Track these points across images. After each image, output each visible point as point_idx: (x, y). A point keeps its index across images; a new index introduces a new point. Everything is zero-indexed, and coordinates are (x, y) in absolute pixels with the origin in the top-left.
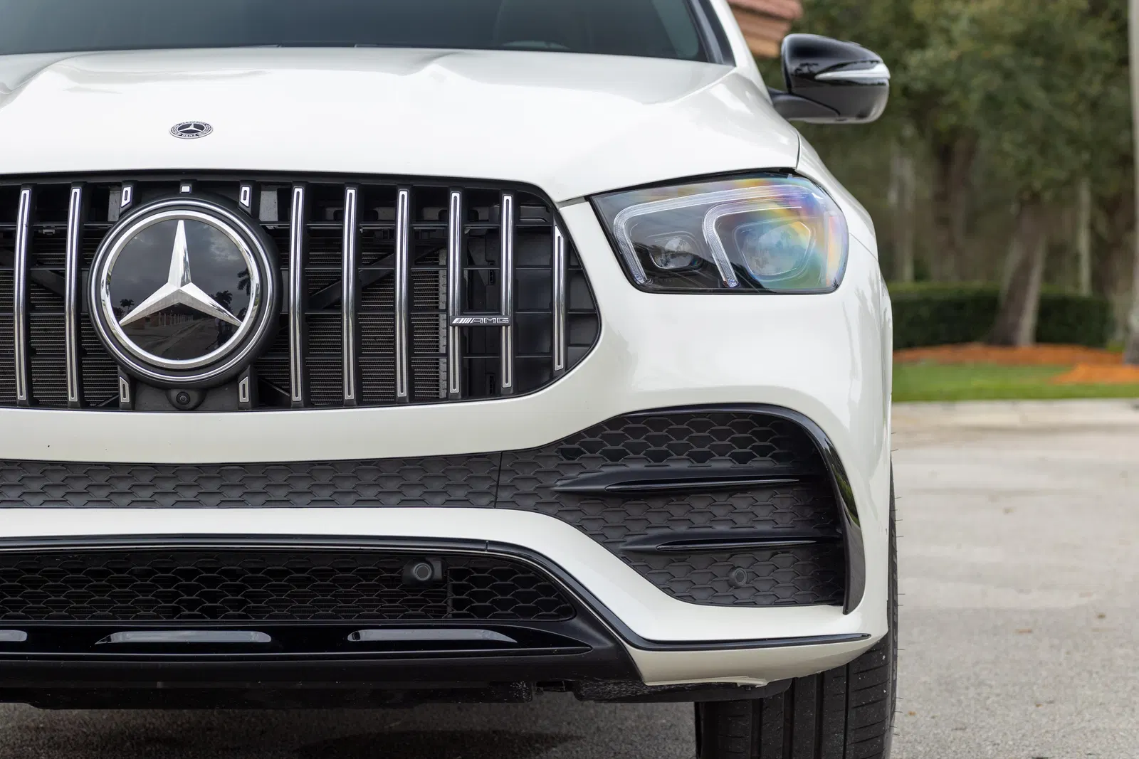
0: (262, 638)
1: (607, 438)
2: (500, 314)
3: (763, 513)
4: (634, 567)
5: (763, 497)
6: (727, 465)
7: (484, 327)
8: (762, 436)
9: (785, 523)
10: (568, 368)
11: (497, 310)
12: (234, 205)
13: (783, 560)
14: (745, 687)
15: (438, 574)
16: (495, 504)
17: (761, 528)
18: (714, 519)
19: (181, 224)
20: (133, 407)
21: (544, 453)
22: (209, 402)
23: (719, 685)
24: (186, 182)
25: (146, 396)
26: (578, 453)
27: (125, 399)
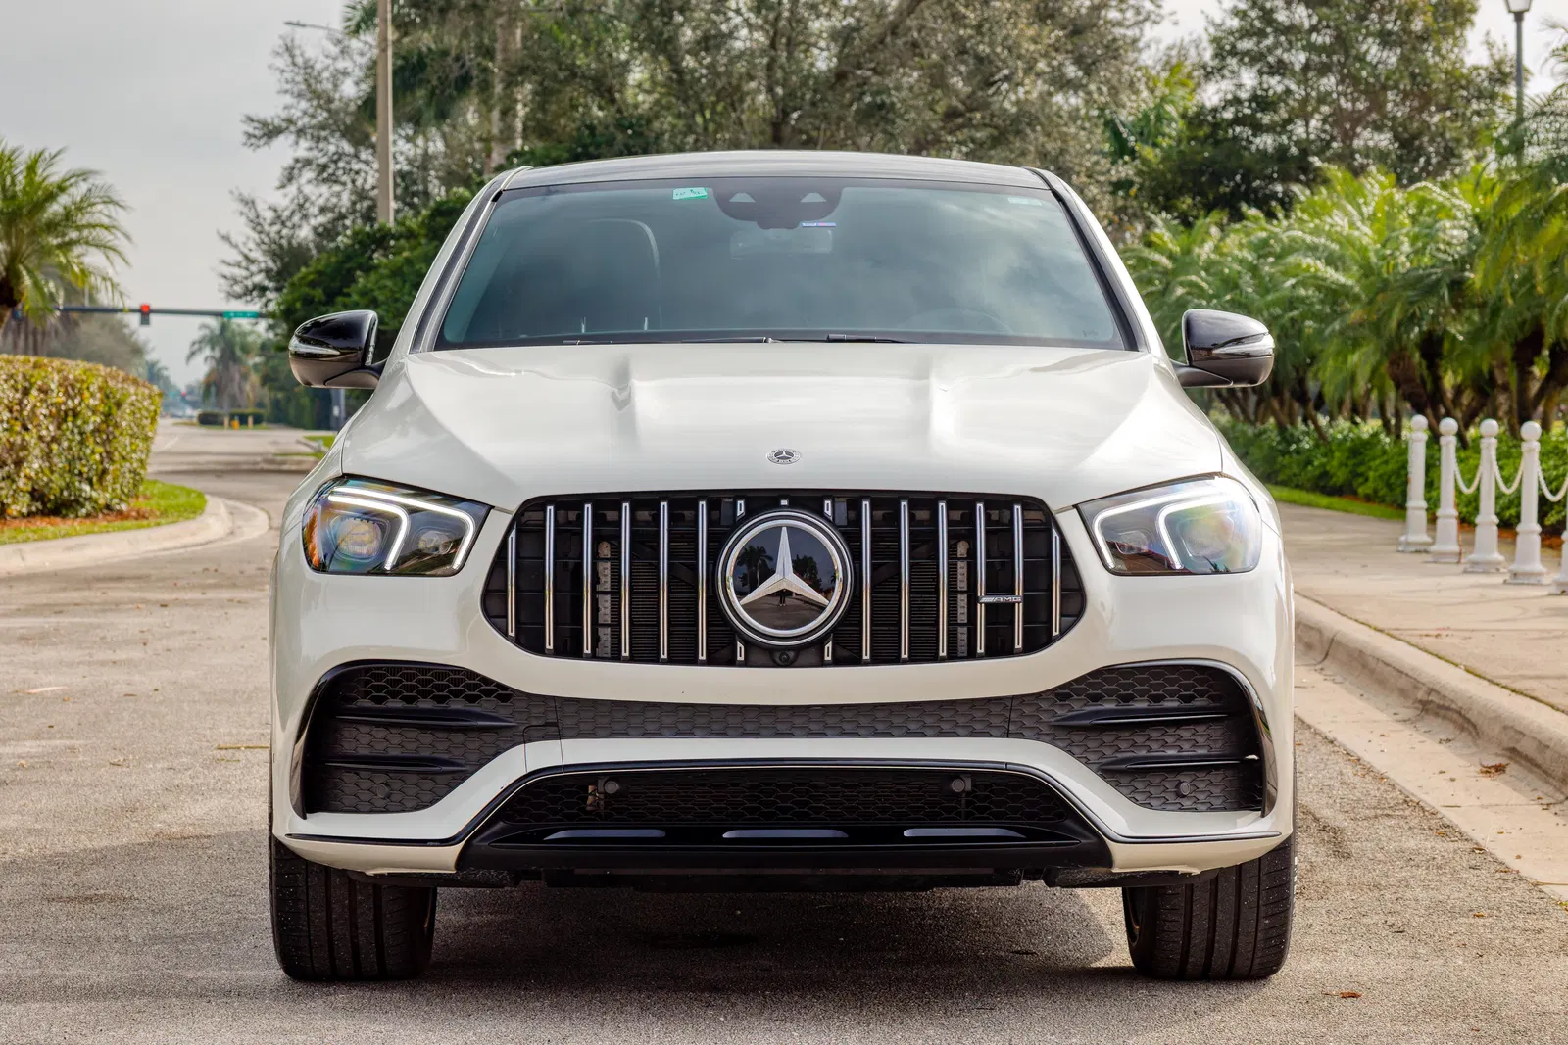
0: (839, 834)
1: (1090, 685)
2: (1014, 594)
3: (1201, 740)
4: (1108, 782)
5: (1201, 729)
6: (1175, 704)
7: (1003, 604)
8: (1201, 682)
9: (1218, 748)
10: (1063, 633)
11: (1013, 593)
12: (821, 513)
13: (1217, 777)
14: (1184, 874)
15: (969, 788)
16: (1008, 734)
17: (1201, 752)
18: (1165, 745)
19: (784, 529)
20: (746, 664)
21: (1044, 696)
22: (801, 659)
23: (1164, 872)
24: (785, 497)
25: (755, 656)
26: (1067, 697)
27: (740, 658)
